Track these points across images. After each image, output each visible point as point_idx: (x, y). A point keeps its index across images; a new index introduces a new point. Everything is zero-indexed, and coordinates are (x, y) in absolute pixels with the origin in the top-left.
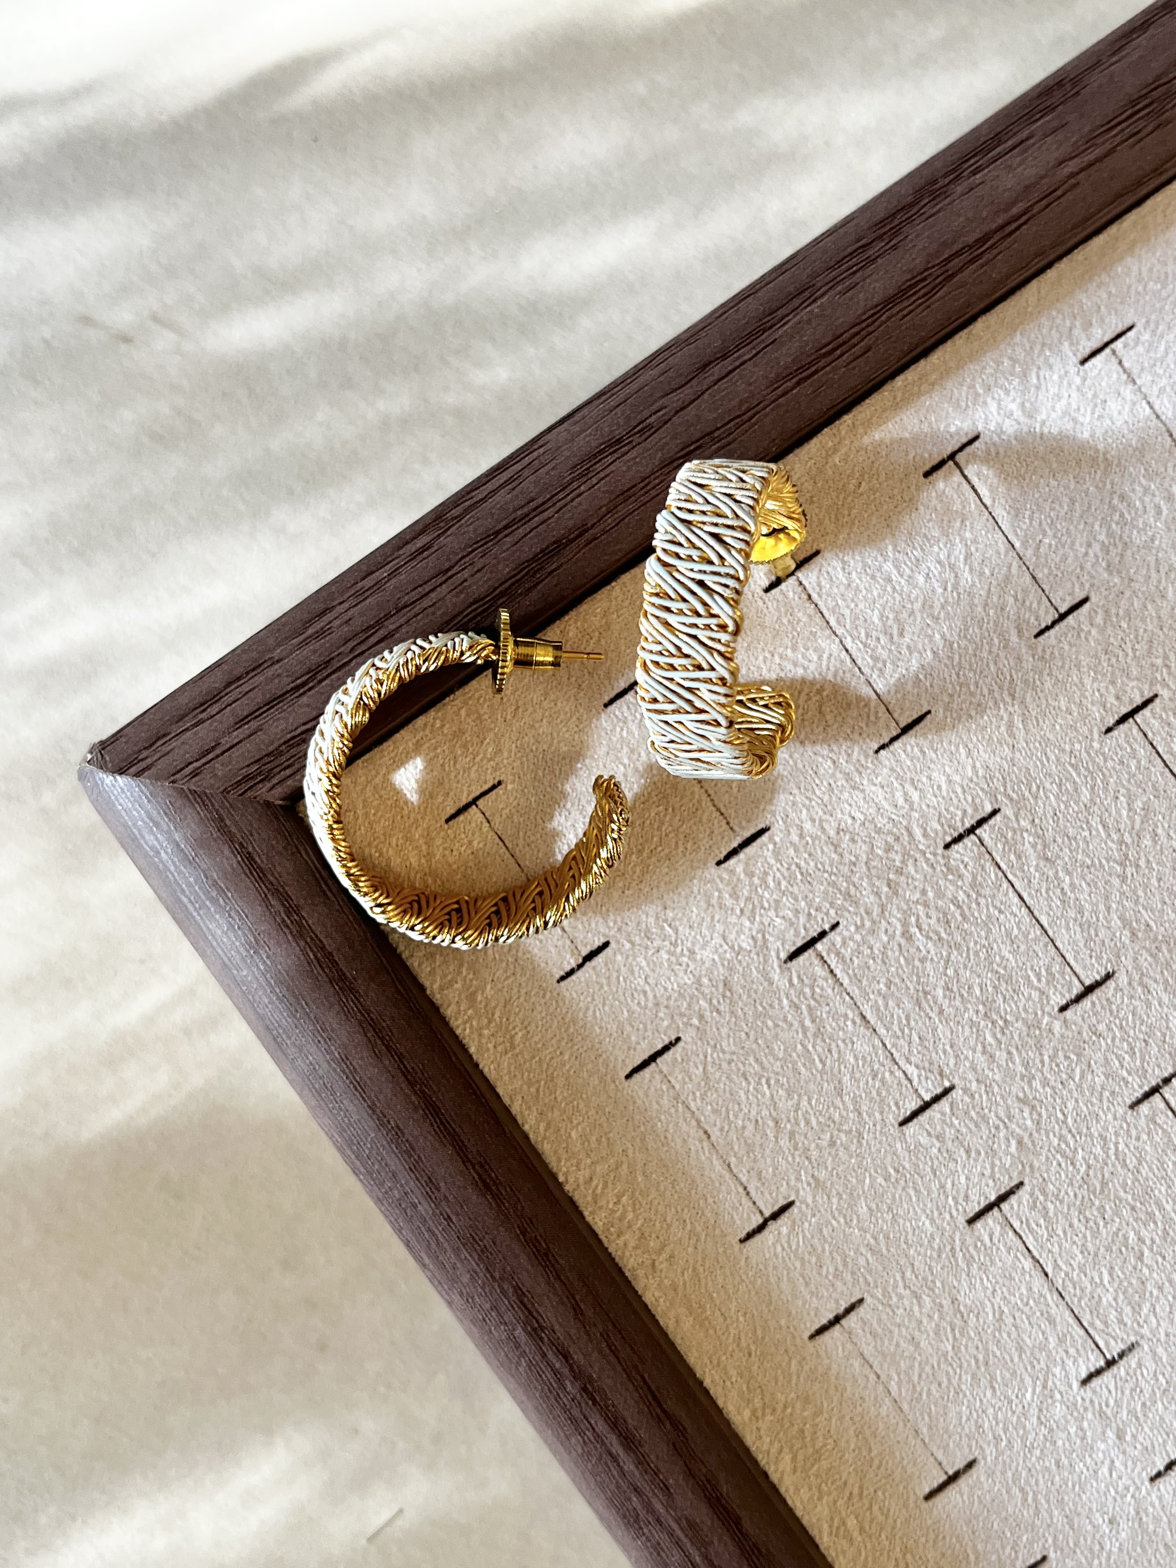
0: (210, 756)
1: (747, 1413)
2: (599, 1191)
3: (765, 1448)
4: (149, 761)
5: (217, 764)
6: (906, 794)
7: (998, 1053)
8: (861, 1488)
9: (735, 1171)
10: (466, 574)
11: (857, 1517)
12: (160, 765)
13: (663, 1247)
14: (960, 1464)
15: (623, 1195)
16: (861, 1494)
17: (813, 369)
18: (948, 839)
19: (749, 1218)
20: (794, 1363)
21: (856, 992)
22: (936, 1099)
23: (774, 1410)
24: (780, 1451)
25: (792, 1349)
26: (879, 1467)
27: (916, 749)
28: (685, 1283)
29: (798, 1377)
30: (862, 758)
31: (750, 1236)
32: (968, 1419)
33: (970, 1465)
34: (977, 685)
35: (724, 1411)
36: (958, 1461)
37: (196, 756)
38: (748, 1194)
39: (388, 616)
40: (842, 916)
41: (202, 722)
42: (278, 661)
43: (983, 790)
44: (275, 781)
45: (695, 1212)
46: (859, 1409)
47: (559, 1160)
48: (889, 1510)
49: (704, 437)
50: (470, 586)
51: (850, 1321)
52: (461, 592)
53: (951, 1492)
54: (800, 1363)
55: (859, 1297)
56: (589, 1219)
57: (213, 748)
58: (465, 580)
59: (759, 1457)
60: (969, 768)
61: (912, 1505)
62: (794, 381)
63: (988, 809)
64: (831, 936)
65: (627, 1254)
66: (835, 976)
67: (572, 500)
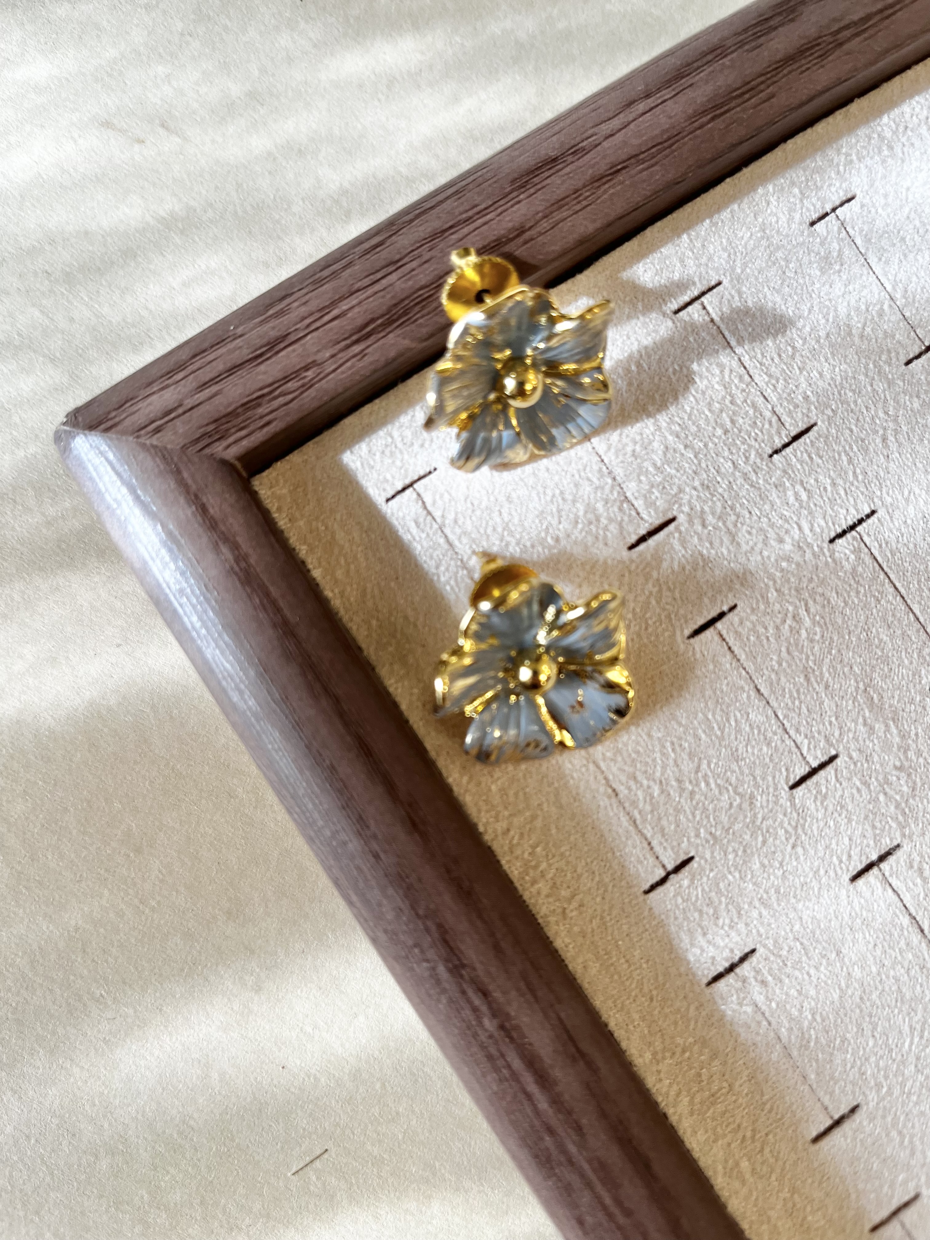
0: (172, 415)
1: (648, 1056)
2: (515, 842)
3: (664, 1090)
4: (117, 420)
5: (178, 422)
6: (796, 494)
7: (877, 726)
8: (754, 1130)
9: (640, 827)
10: (414, 264)
11: (749, 1160)
12: (127, 422)
13: (573, 896)
14: (844, 1109)
15: (537, 846)
16: (753, 1137)
17: (726, 108)
18: (833, 535)
19: (653, 872)
20: (692, 1008)
21: (751, 668)
22: (822, 766)
23: (674, 1054)
24: (678, 1094)
25: (691, 995)
26: (770, 1111)
27: (805, 455)
28: (593, 931)
29: (696, 1022)
30: (758, 461)
31: (653, 888)
32: (852, 1067)
33: (853, 1110)
34: (855, 402)
35: (628, 1053)
36: (843, 1106)
37: (159, 414)
38: (652, 849)
39: (342, 299)
40: (740, 599)
41: (167, 386)
42: (241, 336)
43: (862, 493)
44: (231, 439)
45: (603, 864)
46: (752, 1055)
47: (479, 811)
48: (779, 1153)
49: (629, 159)
50: (417, 275)
51: (745, 969)
52: (409, 279)
53: (837, 1135)
54: (697, 1008)
55: (753, 947)
56: (506, 867)
57: (175, 409)
58: (413, 270)
59: (659, 1099)
60: (851, 473)
61: (800, 1147)
62: (709, 117)
63: (867, 511)
64: (730, 616)
65: (540, 901)
66: (732, 652)
67: (512, 206)
